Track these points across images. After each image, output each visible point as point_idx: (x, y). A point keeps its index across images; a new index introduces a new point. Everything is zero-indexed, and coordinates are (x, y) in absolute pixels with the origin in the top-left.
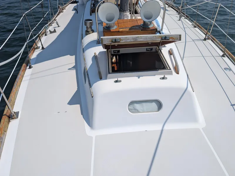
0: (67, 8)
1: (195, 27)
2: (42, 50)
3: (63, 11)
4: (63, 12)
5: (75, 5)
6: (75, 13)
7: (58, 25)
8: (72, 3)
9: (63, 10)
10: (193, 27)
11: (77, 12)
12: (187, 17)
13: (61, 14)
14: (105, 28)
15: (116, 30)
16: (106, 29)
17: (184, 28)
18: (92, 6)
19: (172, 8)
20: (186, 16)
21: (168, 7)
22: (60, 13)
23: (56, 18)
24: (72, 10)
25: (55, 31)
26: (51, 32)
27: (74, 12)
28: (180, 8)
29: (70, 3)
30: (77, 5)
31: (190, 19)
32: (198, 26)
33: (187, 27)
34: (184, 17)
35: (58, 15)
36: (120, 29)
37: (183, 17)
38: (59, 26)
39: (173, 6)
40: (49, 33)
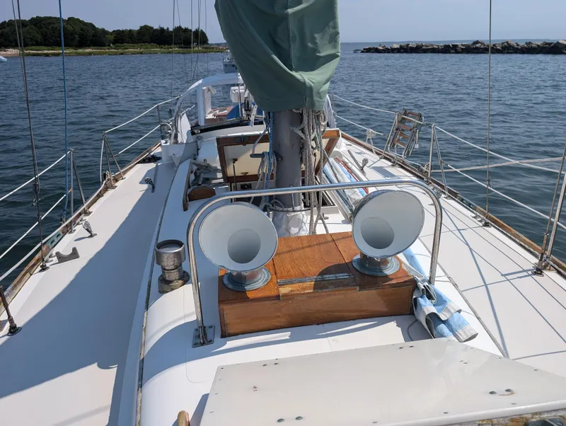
0: (127, 176)
1: (486, 225)
2: (7, 337)
3: (116, 184)
4: (116, 187)
5: (152, 165)
6: (147, 190)
7: (90, 232)
8: (144, 161)
9: (117, 181)
10: (481, 224)
11: (153, 187)
12: (453, 195)
13: (110, 192)
14: (226, 282)
15: (267, 293)
16: (230, 286)
17: (459, 230)
18: (193, 177)
19: (402, 167)
20: (450, 191)
21: (393, 166)
22: (106, 189)
23: (89, 207)
24: (140, 183)
25: (75, 254)
26: (62, 259)
27: (146, 186)
28: (424, 169)
29: (138, 163)
30: (157, 166)
31: (462, 200)
32: (495, 222)
33: (465, 227)
34: (445, 193)
35: (99, 196)
36: (281, 285)
37: (443, 195)
38: (93, 233)
39: (405, 165)
40: (55, 259)
